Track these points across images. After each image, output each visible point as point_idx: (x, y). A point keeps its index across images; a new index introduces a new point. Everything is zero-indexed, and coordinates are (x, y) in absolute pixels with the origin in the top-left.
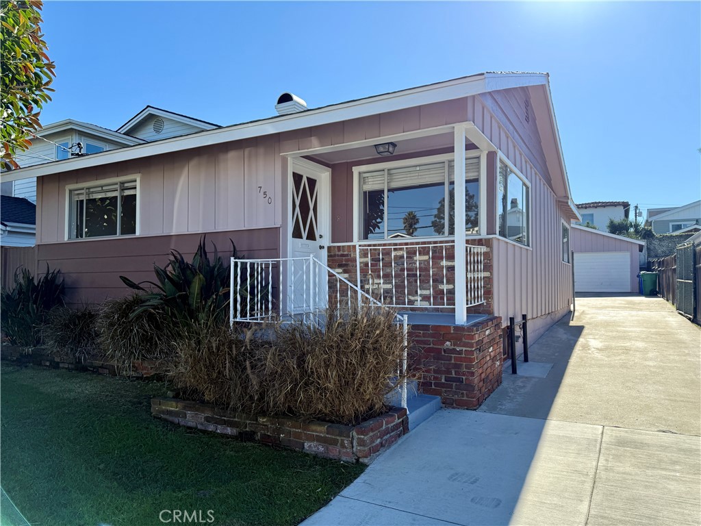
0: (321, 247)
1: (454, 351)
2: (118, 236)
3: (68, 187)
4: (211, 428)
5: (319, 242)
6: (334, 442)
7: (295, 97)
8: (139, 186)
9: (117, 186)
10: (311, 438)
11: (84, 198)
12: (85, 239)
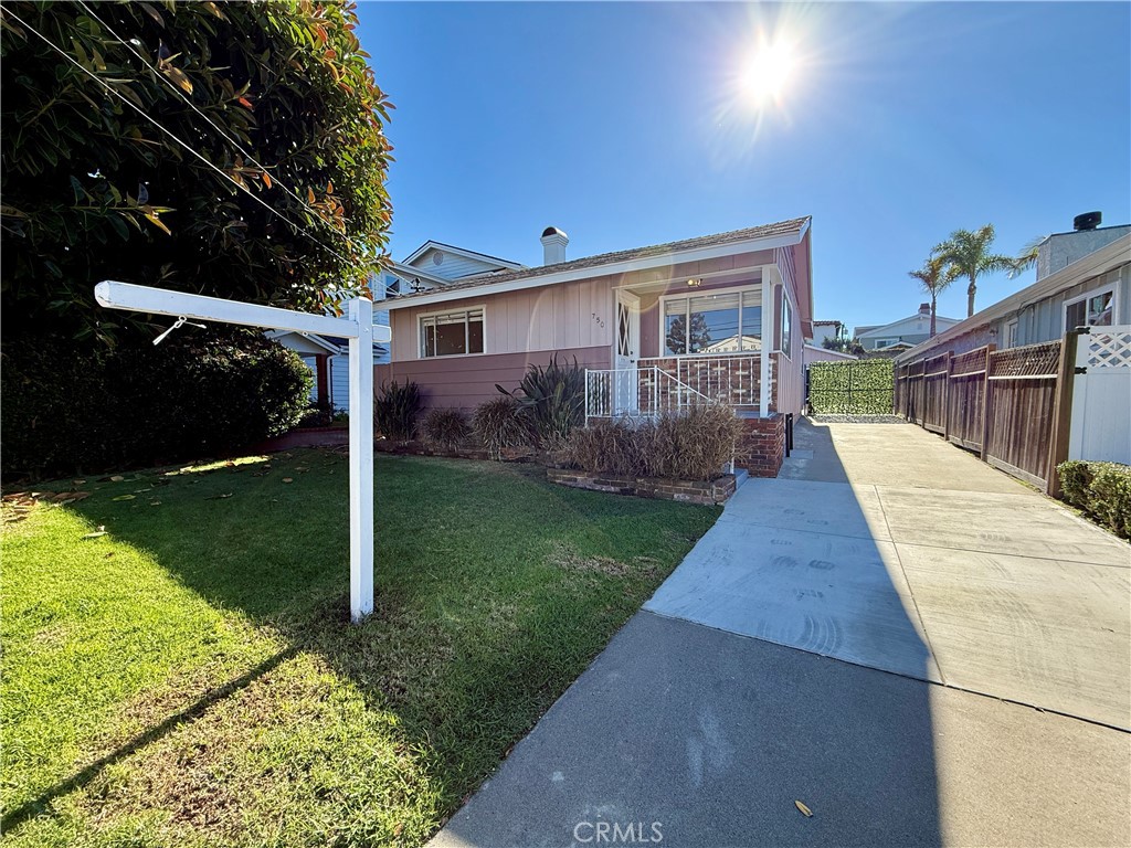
0: (632, 362)
1: (760, 437)
2: (467, 354)
3: (419, 316)
4: (598, 487)
5: (630, 357)
6: (699, 493)
7: (558, 230)
8: (484, 314)
9: (465, 314)
10: (679, 491)
11: (434, 324)
12: (436, 357)
